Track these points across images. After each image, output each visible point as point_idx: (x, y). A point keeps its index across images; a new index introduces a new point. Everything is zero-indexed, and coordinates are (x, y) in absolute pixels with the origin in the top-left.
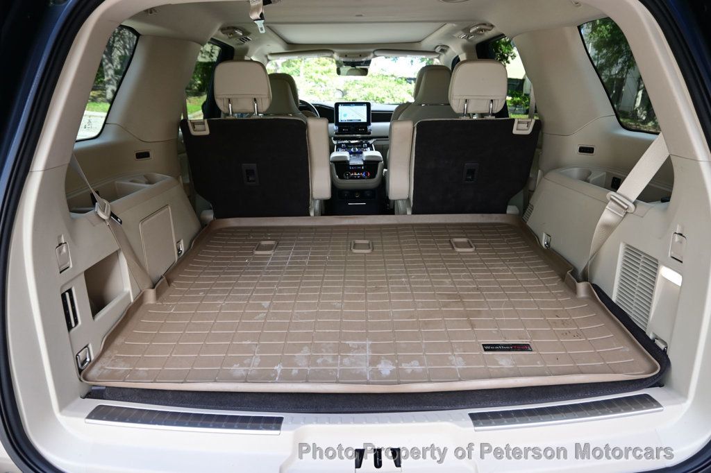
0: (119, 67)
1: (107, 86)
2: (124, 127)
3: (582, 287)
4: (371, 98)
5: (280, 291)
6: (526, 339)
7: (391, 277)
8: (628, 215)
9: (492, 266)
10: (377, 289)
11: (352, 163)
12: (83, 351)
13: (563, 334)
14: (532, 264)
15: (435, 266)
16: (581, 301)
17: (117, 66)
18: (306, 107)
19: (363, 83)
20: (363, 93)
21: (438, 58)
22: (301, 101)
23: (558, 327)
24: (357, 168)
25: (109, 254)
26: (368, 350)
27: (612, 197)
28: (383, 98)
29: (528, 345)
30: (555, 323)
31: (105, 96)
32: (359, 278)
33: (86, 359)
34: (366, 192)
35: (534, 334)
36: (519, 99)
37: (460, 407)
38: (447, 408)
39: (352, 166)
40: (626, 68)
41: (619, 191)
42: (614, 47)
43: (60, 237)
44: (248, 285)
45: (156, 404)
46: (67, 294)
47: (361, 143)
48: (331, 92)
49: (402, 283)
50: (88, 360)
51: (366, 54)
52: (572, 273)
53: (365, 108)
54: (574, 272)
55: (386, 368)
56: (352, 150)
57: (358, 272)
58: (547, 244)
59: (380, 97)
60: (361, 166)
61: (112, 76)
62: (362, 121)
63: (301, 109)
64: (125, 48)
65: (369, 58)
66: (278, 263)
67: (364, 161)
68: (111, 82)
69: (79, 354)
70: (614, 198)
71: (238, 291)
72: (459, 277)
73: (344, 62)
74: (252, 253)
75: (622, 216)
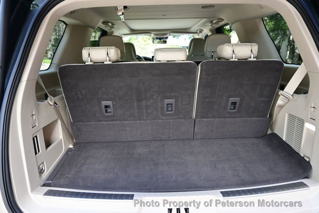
0: (53, 43)
1: (48, 52)
2: (59, 65)
8: (289, 101)
12: (42, 165)
17: (52, 43)
18: (139, 58)
21: (198, 35)
22: (137, 56)
25: (53, 121)
31: (47, 56)
33: (43, 168)
37: (215, 189)
38: (210, 189)
40: (281, 41)
41: (284, 90)
42: (276, 32)
43: (32, 111)
45: (75, 189)
46: (35, 138)
50: (44, 169)
51: (166, 34)
61: (51, 47)
64: (56, 34)
65: (167, 36)
68: (50, 50)
69: (40, 166)
70: (283, 94)
73: (156, 38)
75: (287, 102)
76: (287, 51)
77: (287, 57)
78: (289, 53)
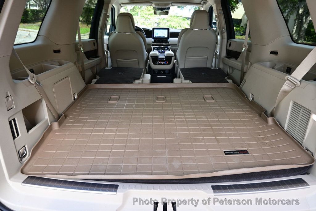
2: (47, 37)
3: (270, 120)
4: (170, 27)
5: (122, 122)
6: (246, 148)
7: (176, 115)
8: (296, 87)
9: (225, 109)
10: (170, 121)
11: (160, 57)
13: (263, 145)
14: (244, 108)
15: (197, 109)
16: (271, 126)
18: (138, 30)
19: (167, 20)
20: (167, 24)
21: (202, 7)
22: (136, 27)
23: (260, 141)
24: (162, 60)
26: (167, 154)
27: (288, 78)
28: (176, 27)
29: (246, 151)
30: (258, 139)
32: (160, 115)
34: (166, 71)
35: (249, 145)
36: (239, 28)
37: (207, 182)
38: (201, 182)
39: (160, 58)
41: (292, 75)
42: (285, 5)
43: (7, 93)
44: (105, 119)
46: (12, 121)
47: (165, 48)
48: (152, 24)
49: (181, 118)
50: (25, 153)
51: (168, 4)
52: (265, 113)
53: (166, 31)
54: (266, 112)
55: (176, 164)
56: (160, 51)
57: (159, 112)
58: (252, 99)
59: (175, 26)
60: (164, 58)
62: (165, 37)
63: (136, 30)
65: (169, 6)
66: (120, 107)
67: (165, 56)
69: (20, 150)
71: (101, 122)
72: (209, 114)
73: (157, 8)
74: (107, 102)
75: (293, 88)
76: (294, 26)
77: (294, 32)
78: (297, 27)
